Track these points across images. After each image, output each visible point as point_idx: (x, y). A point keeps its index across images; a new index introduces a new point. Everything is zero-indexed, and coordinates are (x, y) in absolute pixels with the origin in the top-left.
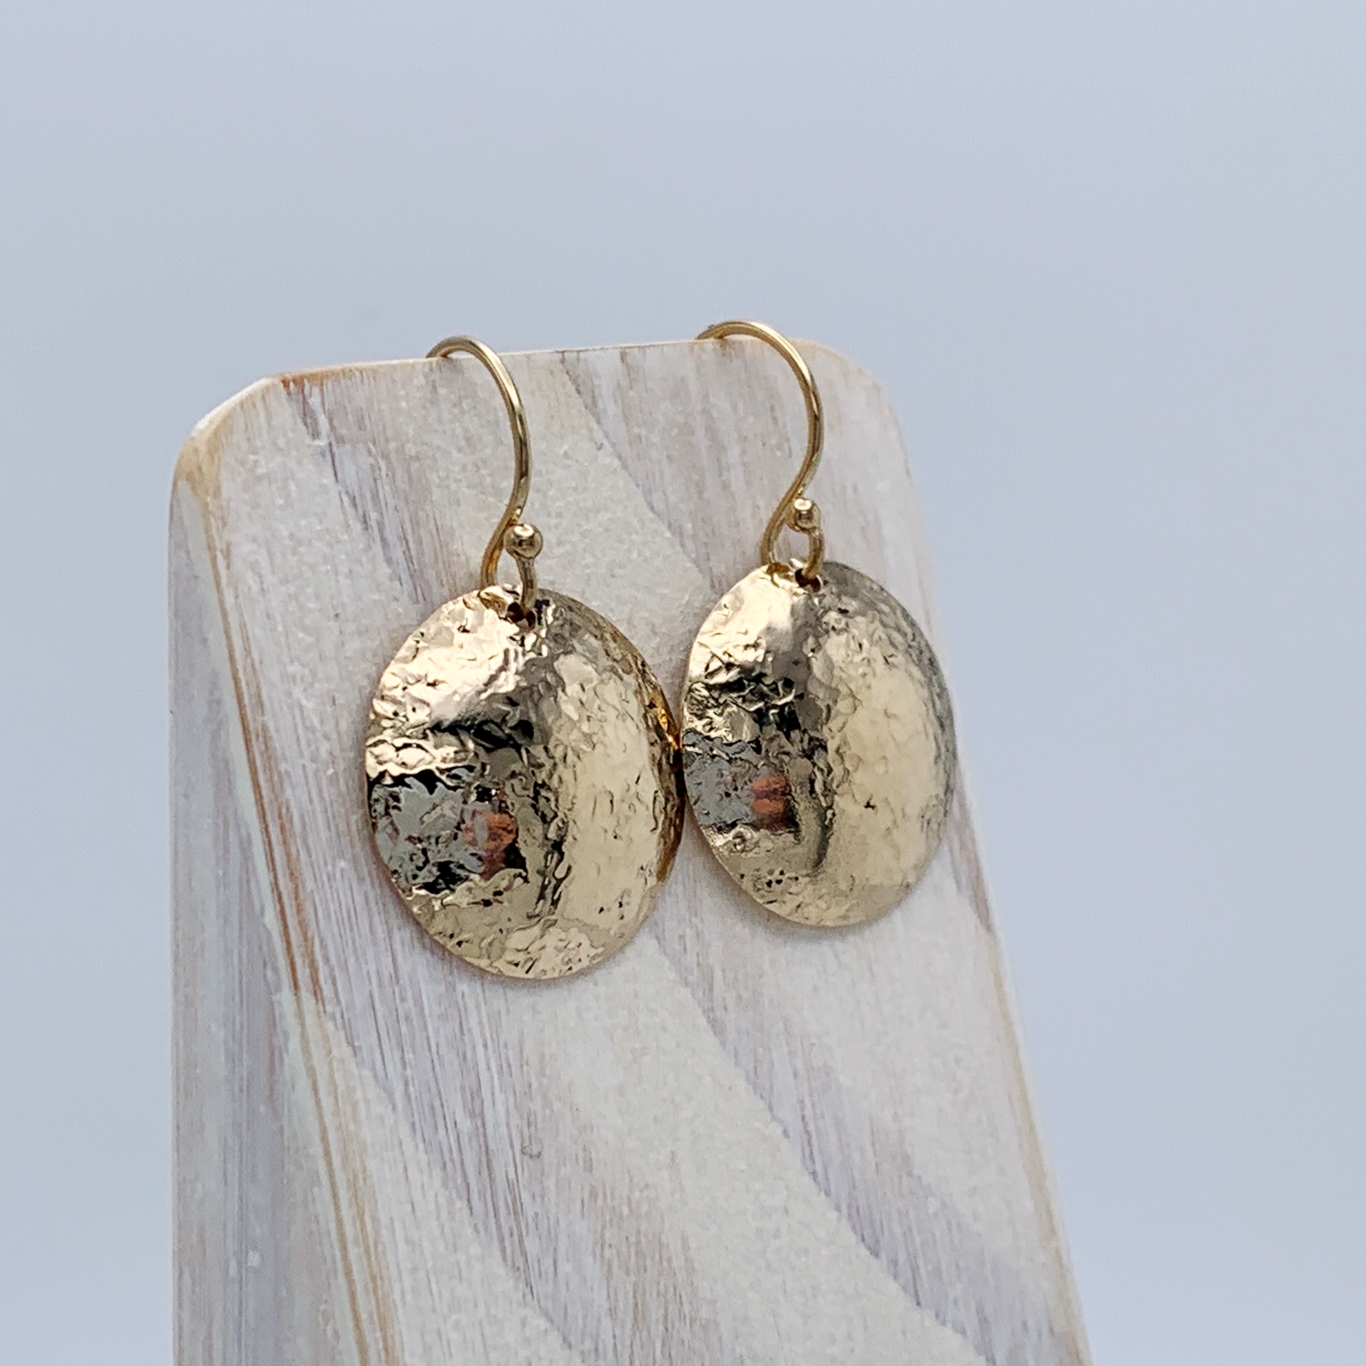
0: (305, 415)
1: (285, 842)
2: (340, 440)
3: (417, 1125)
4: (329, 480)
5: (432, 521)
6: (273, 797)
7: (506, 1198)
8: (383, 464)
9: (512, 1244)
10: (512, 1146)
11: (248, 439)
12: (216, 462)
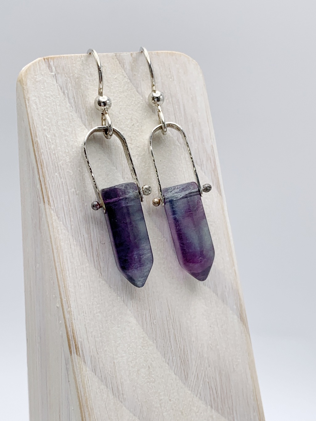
0: (49, 67)
1: (42, 169)
2: (58, 73)
3: (74, 236)
4: (55, 82)
5: (81, 93)
6: (39, 158)
7: (96, 253)
8: (69, 79)
9: (97, 264)
10: (98, 241)
11: (35, 73)
12: (26, 78)
